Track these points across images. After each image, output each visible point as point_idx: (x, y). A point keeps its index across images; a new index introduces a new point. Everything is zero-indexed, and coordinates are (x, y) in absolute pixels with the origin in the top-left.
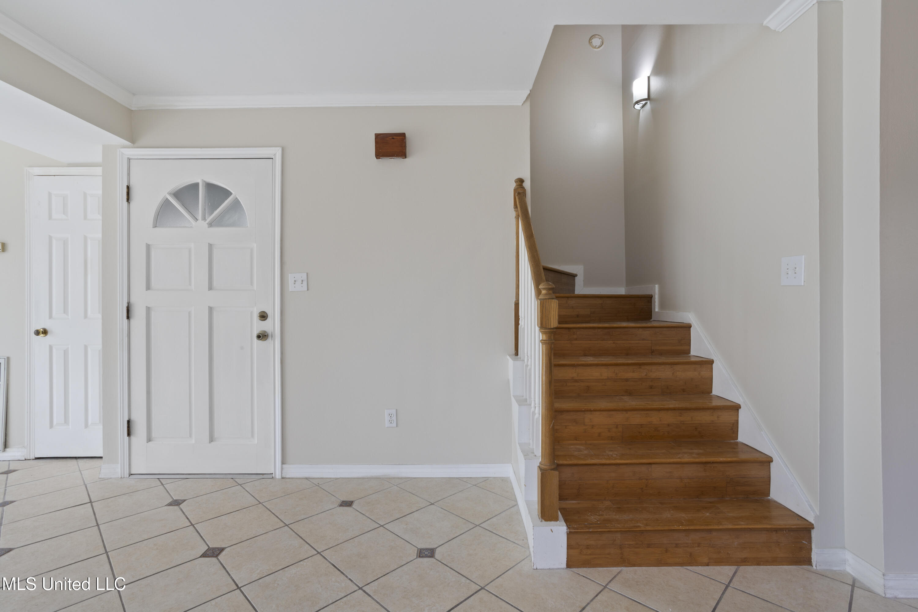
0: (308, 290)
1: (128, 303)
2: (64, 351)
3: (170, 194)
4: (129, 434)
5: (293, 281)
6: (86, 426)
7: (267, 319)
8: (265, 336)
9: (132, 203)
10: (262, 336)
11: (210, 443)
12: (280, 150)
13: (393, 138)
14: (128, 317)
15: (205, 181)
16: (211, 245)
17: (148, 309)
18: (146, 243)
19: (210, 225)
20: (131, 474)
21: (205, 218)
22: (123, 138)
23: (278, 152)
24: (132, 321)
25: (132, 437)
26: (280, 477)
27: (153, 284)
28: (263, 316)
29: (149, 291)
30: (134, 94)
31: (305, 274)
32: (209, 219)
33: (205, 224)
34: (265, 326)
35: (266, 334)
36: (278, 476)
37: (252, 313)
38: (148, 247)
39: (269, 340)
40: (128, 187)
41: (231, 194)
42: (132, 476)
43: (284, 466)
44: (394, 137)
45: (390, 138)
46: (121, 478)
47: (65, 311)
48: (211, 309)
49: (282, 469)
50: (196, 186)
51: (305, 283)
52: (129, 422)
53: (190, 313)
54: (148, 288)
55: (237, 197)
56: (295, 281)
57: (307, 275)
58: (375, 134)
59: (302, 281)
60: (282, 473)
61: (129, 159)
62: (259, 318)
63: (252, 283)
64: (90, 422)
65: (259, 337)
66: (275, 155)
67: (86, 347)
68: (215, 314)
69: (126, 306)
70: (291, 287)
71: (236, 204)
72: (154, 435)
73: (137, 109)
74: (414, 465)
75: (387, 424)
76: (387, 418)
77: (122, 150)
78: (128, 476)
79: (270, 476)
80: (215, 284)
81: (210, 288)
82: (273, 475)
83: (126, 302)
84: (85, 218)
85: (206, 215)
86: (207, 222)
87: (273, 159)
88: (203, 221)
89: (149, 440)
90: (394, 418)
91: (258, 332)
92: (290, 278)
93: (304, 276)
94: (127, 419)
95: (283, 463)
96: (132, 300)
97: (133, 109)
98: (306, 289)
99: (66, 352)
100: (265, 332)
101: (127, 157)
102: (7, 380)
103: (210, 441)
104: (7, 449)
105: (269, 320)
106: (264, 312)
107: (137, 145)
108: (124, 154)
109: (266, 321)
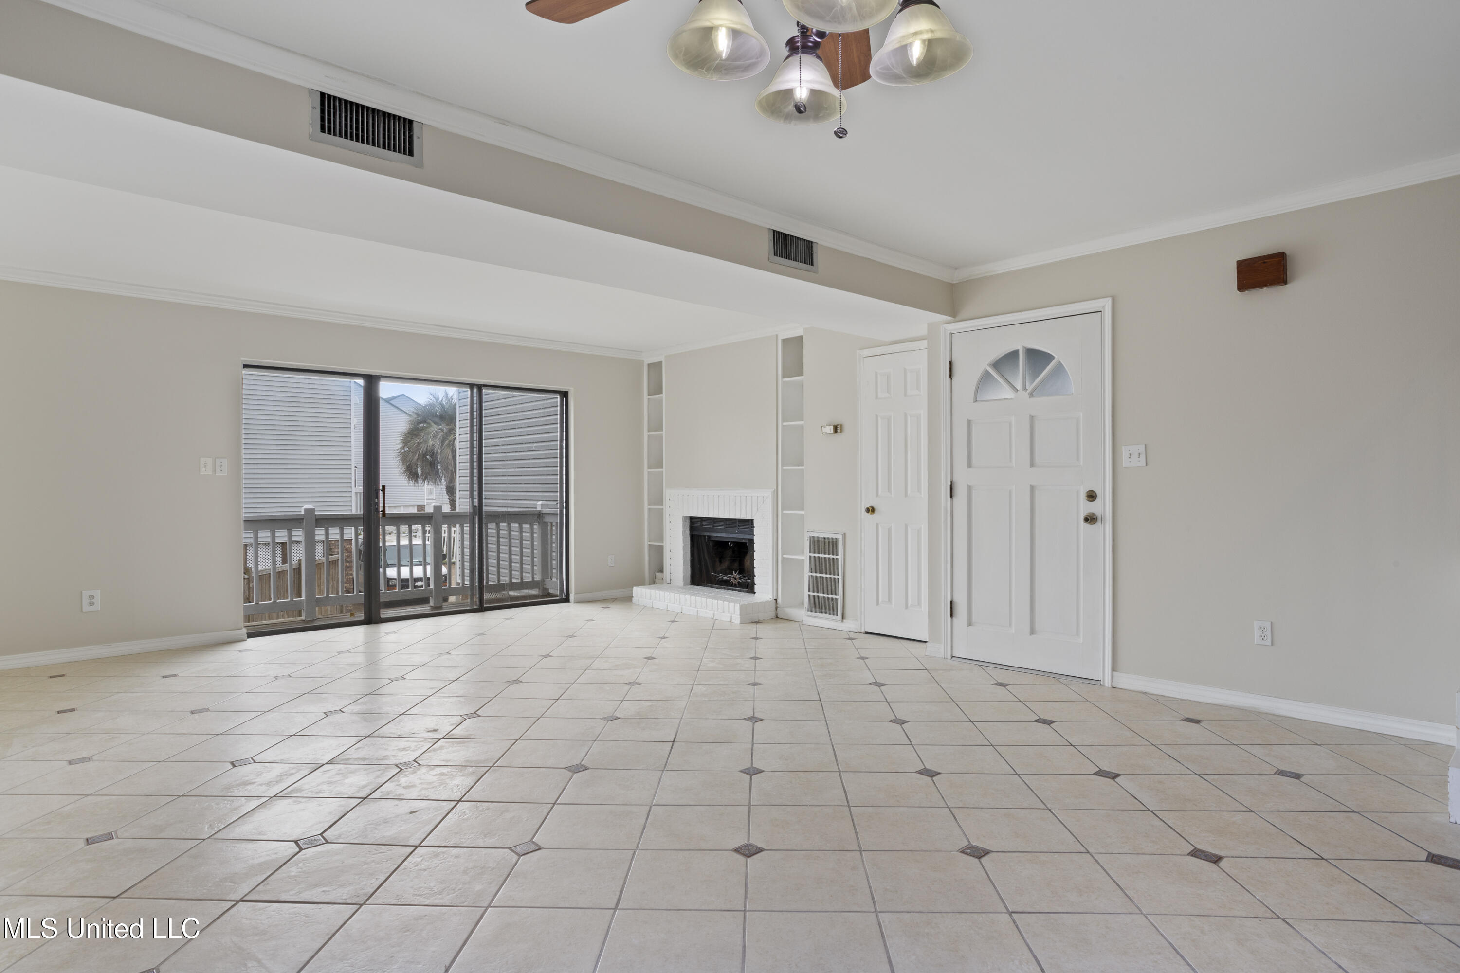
0: (1146, 465)
1: (952, 481)
2: (889, 529)
3: (989, 365)
4: (951, 615)
5: (1128, 455)
6: (907, 607)
7: (1096, 498)
8: (1094, 518)
9: (954, 378)
10: (1090, 519)
11: (1030, 635)
12: (1110, 300)
13: (1265, 263)
14: (951, 496)
15: (1025, 347)
16: (1032, 417)
17: (970, 488)
18: (968, 419)
19: (1031, 395)
20: (953, 657)
21: (1026, 388)
22: (944, 315)
23: (1106, 304)
24: (955, 499)
25: (954, 619)
26: (1110, 686)
27: (974, 461)
28: (1091, 496)
29: (970, 469)
30: (956, 269)
31: (1144, 446)
32: (1030, 388)
33: (1026, 395)
34: (1094, 507)
35: (1095, 517)
36: (1107, 683)
37: (1078, 493)
38: (969, 423)
39: (1099, 524)
40: (951, 363)
41: (1053, 358)
42: (954, 658)
43: (1115, 673)
44: (1266, 261)
45: (1260, 262)
46: (944, 658)
47: (889, 490)
48: (1032, 488)
49: (1112, 676)
50: (1014, 354)
51: (1143, 457)
52: (951, 602)
53: (1010, 492)
54: (970, 465)
55: (1060, 360)
56: (1130, 454)
57: (1146, 447)
58: (1237, 261)
59: (1139, 454)
60: (1112, 681)
61: (951, 334)
62: (1086, 498)
63: (1078, 459)
64: (909, 604)
65: (1086, 520)
66: (1104, 307)
67: (906, 526)
68: (1037, 493)
69: (950, 484)
70: (1125, 462)
71: (1060, 366)
72: (974, 619)
73: (957, 282)
74: (1300, 701)
75: (1257, 640)
76: (1257, 633)
77: (945, 326)
78: (950, 658)
79: (1098, 683)
80: (1037, 460)
81: (1032, 465)
82: (1102, 682)
83: (950, 480)
84: (905, 395)
85: (1027, 384)
86: (1028, 392)
87: (1101, 312)
88: (1024, 392)
89: (970, 624)
90: (1269, 634)
91: (1085, 514)
92: (1124, 451)
93: (1142, 448)
94: (950, 600)
95: (1114, 669)
96: (955, 479)
97: (954, 283)
98: (1145, 464)
99: (889, 530)
100: (1094, 514)
101: (949, 332)
102: (844, 555)
103: (1030, 633)
104: (844, 620)
105: (1098, 500)
106: (1092, 491)
107: (958, 318)
108: (946, 330)
109: (1094, 502)
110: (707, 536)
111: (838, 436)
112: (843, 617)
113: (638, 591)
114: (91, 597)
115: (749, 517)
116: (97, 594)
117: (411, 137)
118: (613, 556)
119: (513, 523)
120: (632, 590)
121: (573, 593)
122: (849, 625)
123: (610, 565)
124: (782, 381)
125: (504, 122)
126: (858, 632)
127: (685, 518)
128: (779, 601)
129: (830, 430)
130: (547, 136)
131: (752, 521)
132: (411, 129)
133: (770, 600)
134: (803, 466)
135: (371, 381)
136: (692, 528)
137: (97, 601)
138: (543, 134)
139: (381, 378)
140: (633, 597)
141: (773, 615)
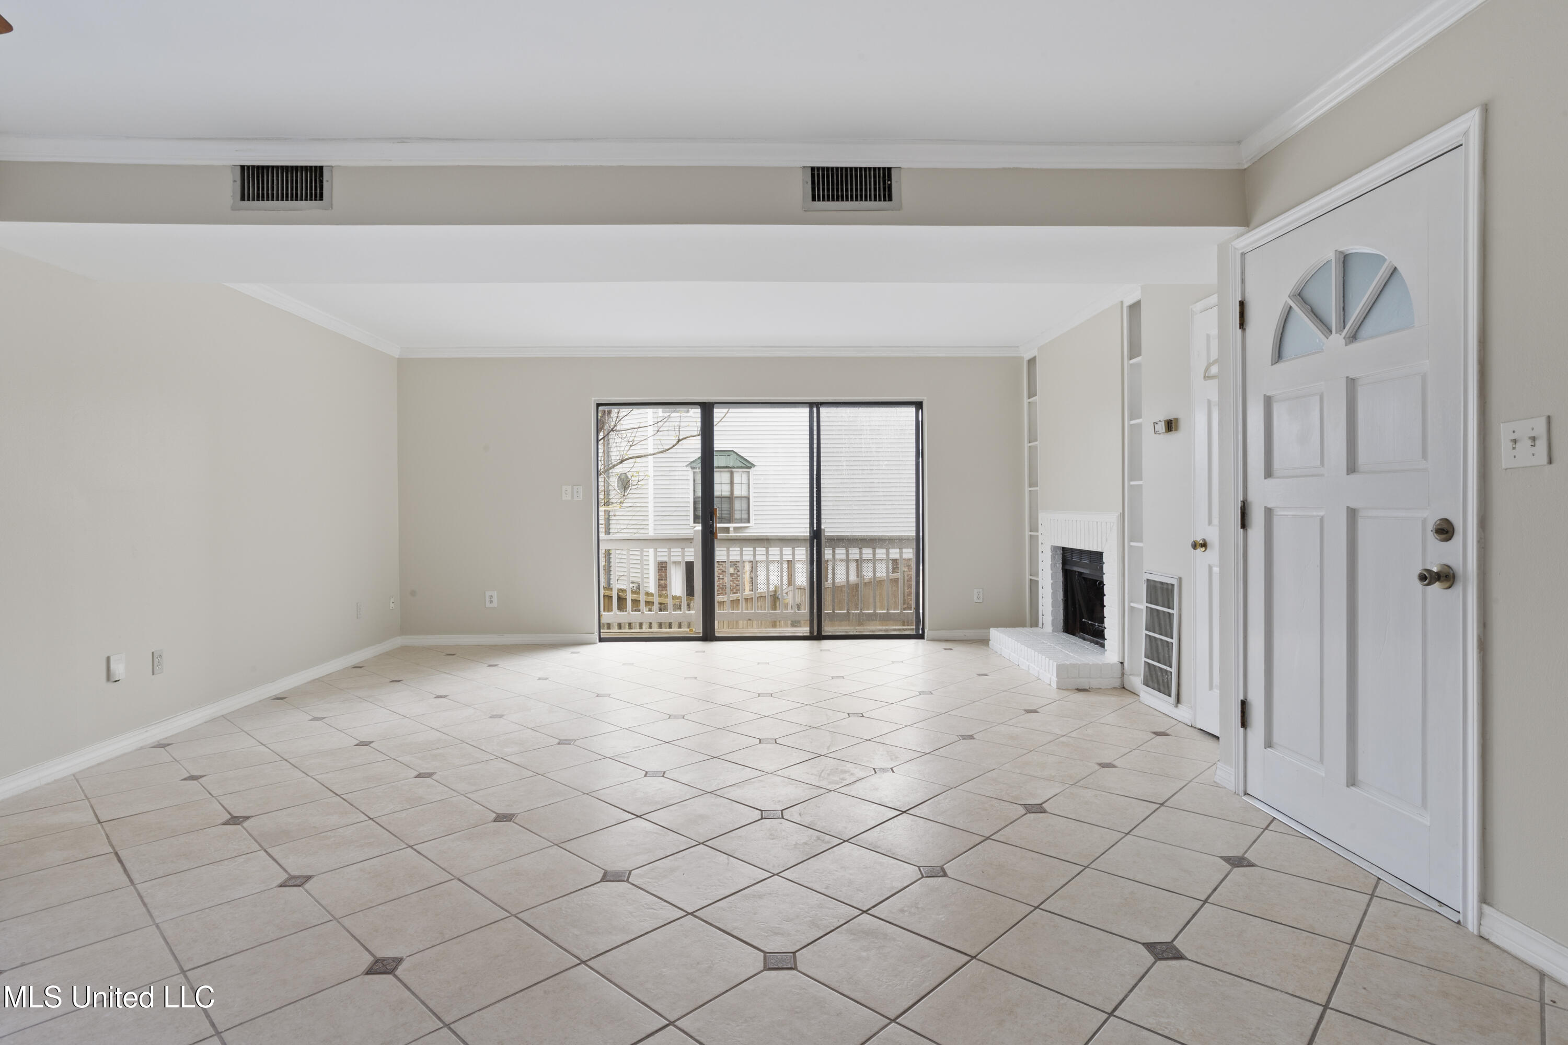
1: (1244, 501)
3: (1291, 296)
4: (1243, 725)
5: (1510, 442)
7: (1451, 535)
8: (1449, 574)
9: (1247, 329)
10: (1443, 576)
11: (1349, 785)
12: (1477, 114)
14: (1243, 525)
15: (1339, 253)
16: (1351, 380)
17: (1268, 512)
18: (1265, 396)
19: (1351, 336)
20: (1247, 794)
21: (1340, 327)
23: (1474, 128)
24: (1248, 533)
25: (1248, 729)
26: (1476, 931)
27: (1275, 465)
28: (1445, 531)
29: (1269, 480)
30: (1239, 142)
31: (1544, 421)
32: (1348, 325)
33: (1342, 338)
34: (1449, 553)
35: (1451, 572)
36: (1472, 924)
37: (1423, 525)
38: (1268, 400)
39: (1457, 588)
40: (1242, 304)
41: (1385, 260)
42: (1247, 796)
43: (1483, 907)
46: (1235, 792)
48: (1351, 513)
49: (1479, 912)
51: (1542, 444)
52: (1244, 703)
53: (1321, 520)
54: (1269, 473)
55: (1396, 264)
56: (1513, 441)
57: (1549, 423)
59: (1535, 438)
60: (1479, 923)
61: (1243, 255)
62: (1436, 534)
63: (1424, 455)
66: (1466, 133)
68: (1361, 524)
69: (1241, 505)
70: (1505, 457)
72: (1275, 738)
73: (1249, 164)
77: (1236, 243)
78: (1242, 794)
79: (1461, 919)
80: (1360, 462)
81: (1352, 468)
82: (1464, 919)
83: (1241, 500)
85: (1345, 319)
86: (1346, 333)
87: (1461, 145)
88: (1340, 332)
89: (1269, 744)
92: (1501, 434)
93: (1540, 425)
94: (1243, 698)
95: (1482, 898)
96: (1249, 497)
97: (1246, 167)
98: (1546, 461)
100: (1448, 566)
101: (1241, 252)
102: (1180, 609)
103: (1347, 783)
104: (1179, 705)
105: (1458, 538)
106: (1447, 521)
107: (1252, 226)
108: (1235, 248)
109: (1448, 542)
110: (1078, 572)
111: (1173, 436)
112: (1178, 700)
113: (996, 634)
114: (491, 597)
115: (1099, 550)
116: (495, 594)
117: (321, 182)
118: (981, 590)
119: (905, 548)
120: (989, 632)
121: (927, 630)
122: (1183, 713)
123: (976, 600)
124: (1128, 363)
125: (403, 140)
126: (1192, 726)
127: (1054, 549)
128: (1126, 664)
129: (1161, 427)
130: (453, 140)
131: (1101, 554)
132: (321, 175)
133: (1116, 662)
134: (1142, 480)
135: (707, 409)
136: (1065, 562)
137: (495, 599)
138: (447, 139)
139: (715, 405)
140: (990, 640)
141: (1117, 683)
